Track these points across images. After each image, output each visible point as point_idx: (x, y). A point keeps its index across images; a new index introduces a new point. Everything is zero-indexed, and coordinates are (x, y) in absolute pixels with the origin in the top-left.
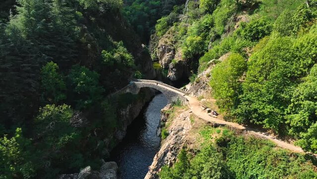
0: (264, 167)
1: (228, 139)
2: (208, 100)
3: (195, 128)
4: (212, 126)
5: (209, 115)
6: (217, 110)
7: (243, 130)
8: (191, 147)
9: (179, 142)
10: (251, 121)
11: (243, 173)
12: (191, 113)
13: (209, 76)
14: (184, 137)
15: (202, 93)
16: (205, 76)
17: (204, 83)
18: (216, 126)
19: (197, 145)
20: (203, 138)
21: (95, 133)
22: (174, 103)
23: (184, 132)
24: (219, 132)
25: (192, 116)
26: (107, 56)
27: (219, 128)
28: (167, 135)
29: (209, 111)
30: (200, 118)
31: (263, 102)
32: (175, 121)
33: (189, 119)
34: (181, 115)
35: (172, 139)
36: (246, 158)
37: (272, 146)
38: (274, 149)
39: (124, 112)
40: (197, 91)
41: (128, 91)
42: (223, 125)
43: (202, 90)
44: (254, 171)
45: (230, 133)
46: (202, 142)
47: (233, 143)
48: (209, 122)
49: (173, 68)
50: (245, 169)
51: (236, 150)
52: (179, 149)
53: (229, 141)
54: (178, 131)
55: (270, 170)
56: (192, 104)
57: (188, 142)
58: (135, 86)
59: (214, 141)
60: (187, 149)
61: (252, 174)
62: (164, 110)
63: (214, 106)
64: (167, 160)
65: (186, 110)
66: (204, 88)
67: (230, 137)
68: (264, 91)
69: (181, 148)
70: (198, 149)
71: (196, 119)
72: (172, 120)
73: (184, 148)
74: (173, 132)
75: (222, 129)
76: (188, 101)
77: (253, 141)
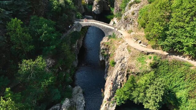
0: (185, 80)
1: (157, 62)
2: (137, 33)
3: (133, 57)
4: (145, 54)
5: (141, 46)
6: (146, 41)
7: (167, 55)
8: (133, 70)
9: (124, 68)
10: (175, 50)
11: (170, 84)
12: (127, 45)
13: (133, 14)
14: (126, 64)
15: (130, 27)
16: (131, 14)
17: (131, 19)
18: (148, 54)
19: (137, 69)
20: (140, 64)
21: (60, 68)
22: (110, 36)
23: (126, 60)
24: (150, 58)
25: (129, 47)
26: (55, 4)
27: (150, 55)
28: (114, 63)
29: (140, 43)
30: (135, 49)
31: (187, 37)
32: (117, 52)
33: (127, 50)
34: (120, 46)
35: (119, 67)
36: (171, 75)
37: (190, 66)
38: (192, 68)
39: (74, 46)
40: (126, 26)
41: (75, 30)
42: (153, 53)
43: (130, 25)
44: (177, 82)
45: (158, 58)
46: (140, 66)
47: (161, 65)
48: (143, 52)
49: (97, 4)
50: (170, 82)
51: (163, 70)
52: (124, 73)
53: (158, 64)
54: (122, 60)
55: (189, 82)
56: (126, 37)
57: (130, 67)
58: (79, 25)
59: (148, 65)
60: (130, 72)
61: (176, 85)
62: (104, 42)
63: (143, 39)
64: (118, 82)
65: (123, 42)
66: (131, 24)
67: (158, 61)
68: (188, 29)
69: (126, 72)
70: (138, 72)
71: (132, 50)
72: (114, 51)
73: (127, 72)
74: (118, 61)
75: (152, 56)
76: (122, 35)
77: (175, 62)
